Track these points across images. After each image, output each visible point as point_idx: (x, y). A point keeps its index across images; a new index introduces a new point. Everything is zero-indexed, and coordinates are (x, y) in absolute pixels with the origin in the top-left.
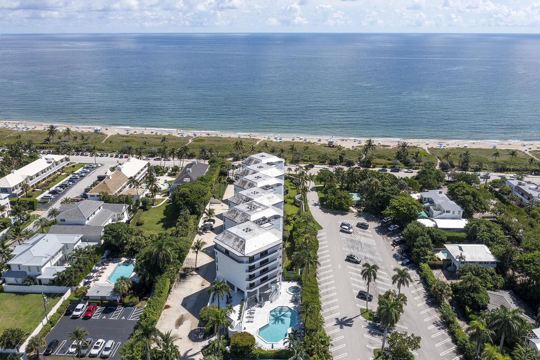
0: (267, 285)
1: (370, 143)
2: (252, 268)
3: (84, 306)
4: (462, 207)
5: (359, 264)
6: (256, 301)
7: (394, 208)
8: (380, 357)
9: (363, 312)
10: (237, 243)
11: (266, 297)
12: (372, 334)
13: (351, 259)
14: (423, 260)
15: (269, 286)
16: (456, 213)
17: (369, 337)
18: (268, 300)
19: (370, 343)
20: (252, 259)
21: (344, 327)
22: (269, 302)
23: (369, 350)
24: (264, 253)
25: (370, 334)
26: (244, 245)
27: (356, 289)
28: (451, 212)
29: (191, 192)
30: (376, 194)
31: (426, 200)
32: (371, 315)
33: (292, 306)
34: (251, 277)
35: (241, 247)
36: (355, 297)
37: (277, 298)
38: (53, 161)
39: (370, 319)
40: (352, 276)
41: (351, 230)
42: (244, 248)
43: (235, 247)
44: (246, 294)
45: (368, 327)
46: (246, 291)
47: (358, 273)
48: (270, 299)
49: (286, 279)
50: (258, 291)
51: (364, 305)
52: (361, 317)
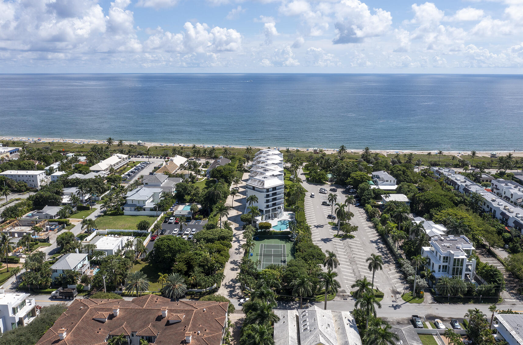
0: (275, 208)
1: (343, 148)
2: (268, 196)
4: (397, 179)
6: (270, 217)
7: (353, 178)
9: (329, 223)
10: (260, 183)
11: (275, 217)
12: (334, 230)
13: (325, 204)
14: (367, 202)
15: (277, 209)
16: (392, 182)
17: (332, 231)
19: (332, 233)
20: (268, 190)
21: (319, 228)
22: (277, 218)
23: (332, 235)
24: (274, 189)
26: (264, 183)
27: (326, 215)
28: (389, 181)
29: (224, 170)
30: (342, 172)
31: (375, 177)
32: (334, 224)
33: (290, 220)
34: (268, 201)
35: (262, 184)
36: (326, 218)
37: (281, 217)
38: (122, 158)
39: (333, 225)
40: (324, 210)
41: (326, 192)
42: (264, 184)
43: (259, 185)
44: (264, 212)
45: (332, 228)
46: (265, 210)
47: (329, 209)
48: (277, 217)
49: (286, 210)
50: (271, 211)
51: (330, 221)
52: (328, 225)
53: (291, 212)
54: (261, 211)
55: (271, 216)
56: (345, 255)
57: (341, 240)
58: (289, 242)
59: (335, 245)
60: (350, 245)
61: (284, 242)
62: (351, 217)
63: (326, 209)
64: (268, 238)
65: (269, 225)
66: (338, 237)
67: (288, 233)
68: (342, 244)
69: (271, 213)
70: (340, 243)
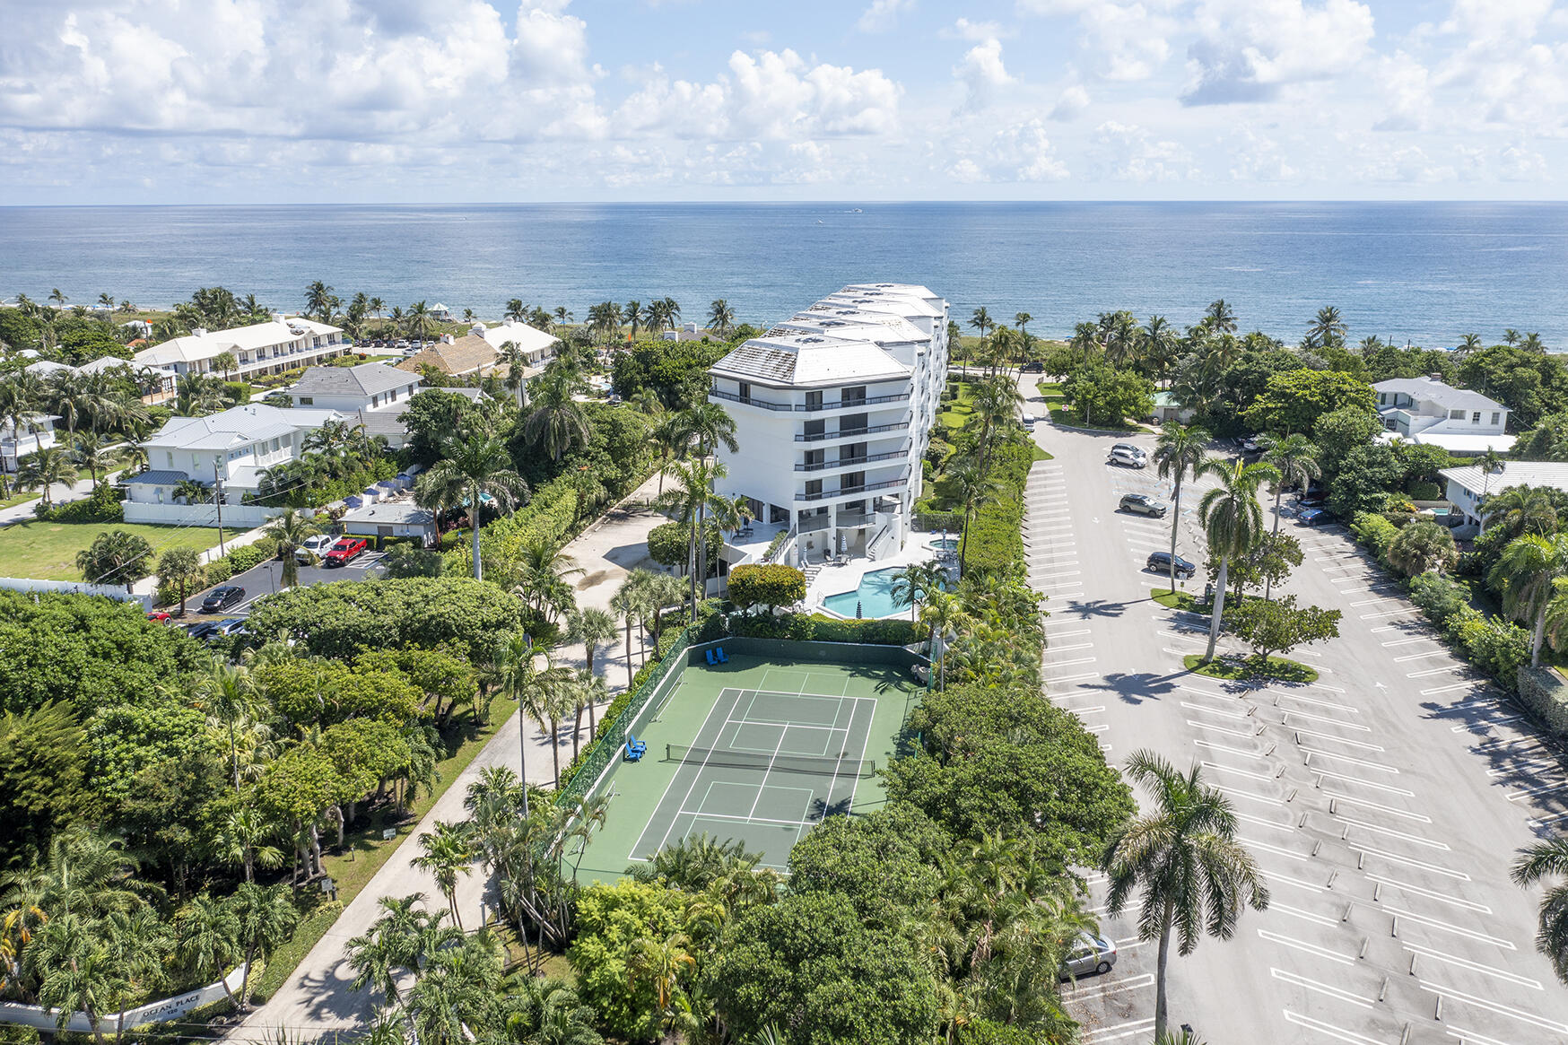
0: (860, 505)
1: (1219, 312)
2: (814, 430)
3: (328, 541)
4: (1508, 404)
5: (1158, 517)
6: (827, 552)
7: (1282, 395)
8: (1204, 668)
9: (1157, 596)
10: (774, 363)
11: (858, 551)
12: (1185, 632)
13: (1133, 507)
14: (1366, 502)
15: (869, 510)
16: (1486, 418)
17: (1175, 635)
18: (863, 555)
19: (1174, 646)
20: (814, 399)
21: (1094, 616)
23: (1170, 656)
24: (854, 394)
25: (1176, 631)
26: (794, 362)
27: (1141, 555)
28: (1469, 416)
30: (1224, 373)
31: (1389, 400)
32: (1182, 600)
34: (813, 460)
35: (785, 368)
36: (1139, 571)
38: (306, 331)
39: (1179, 607)
40: (1131, 536)
41: (1141, 460)
42: (792, 368)
43: (768, 373)
44: (794, 518)
45: (1171, 620)
46: (795, 507)
47: (1154, 532)
48: (868, 553)
49: (923, 524)
50: (833, 520)
51: (1163, 583)
52: (1151, 603)
54: (779, 515)
55: (832, 545)
56: (1264, 789)
57: (1229, 690)
58: (906, 684)
59: (1196, 716)
60: (1295, 720)
61: (875, 683)
62: (1291, 567)
63: (1138, 529)
64: (783, 658)
65: (788, 581)
66: (1213, 671)
67: (904, 632)
68: (1240, 716)
69: (832, 531)
70: (1224, 706)
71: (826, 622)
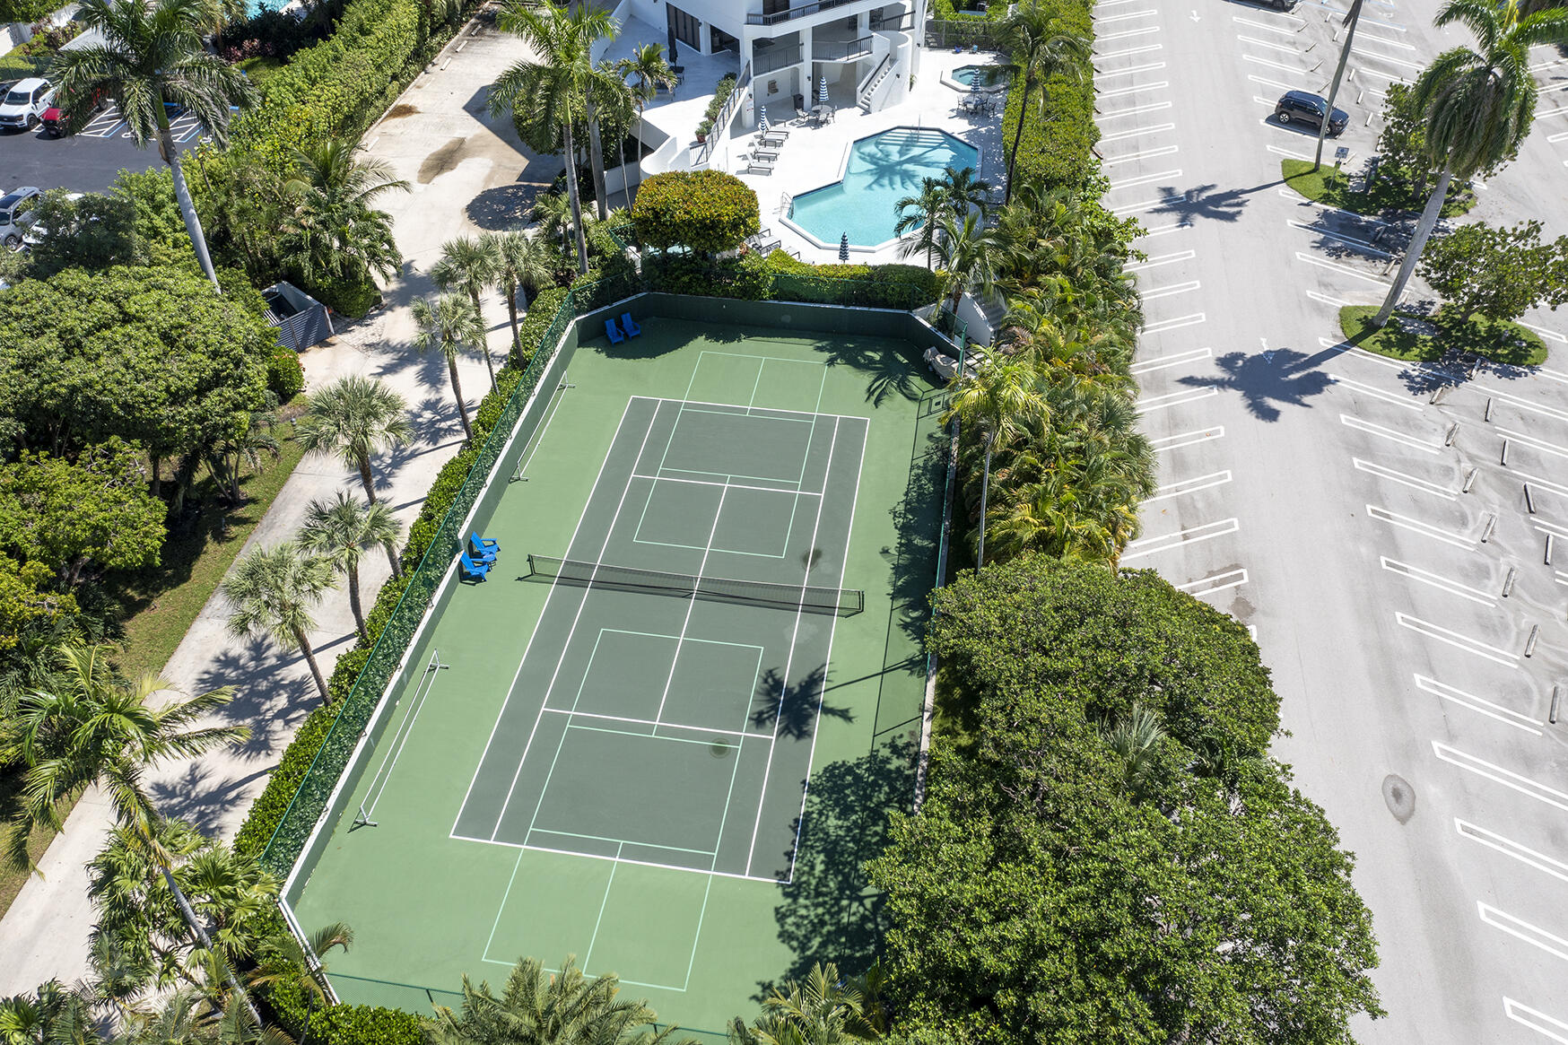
5: (1286, 9)
6: (798, 101)
8: (1372, 338)
9: (1293, 175)
11: (845, 93)
12: (1335, 253)
15: (863, 31)
17: (1322, 260)
18: (852, 102)
19: (1324, 285)
21: (1199, 220)
22: (857, 111)
23: (1319, 309)
25: (1323, 252)
27: (1265, 92)
32: (1330, 183)
33: (960, 127)
36: (1262, 121)
37: (890, 98)
39: (1326, 199)
40: (1248, 48)
44: (747, 52)
45: (1315, 227)
46: (748, 35)
47: (1280, 39)
48: (860, 98)
49: (944, 37)
50: (807, 51)
51: (1302, 147)
52: (1283, 191)
53: (985, 59)
54: (725, 43)
55: (806, 89)
56: (1489, 627)
57: (1417, 387)
58: (917, 383)
59: (1364, 447)
60: (1522, 456)
61: (866, 379)
63: (1257, 33)
64: (727, 328)
65: (728, 212)
66: (1387, 345)
67: (918, 286)
68: (1430, 447)
69: (806, 68)
70: (1408, 423)
71: (790, 271)
